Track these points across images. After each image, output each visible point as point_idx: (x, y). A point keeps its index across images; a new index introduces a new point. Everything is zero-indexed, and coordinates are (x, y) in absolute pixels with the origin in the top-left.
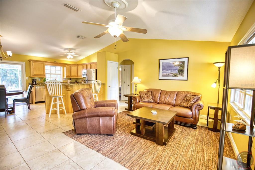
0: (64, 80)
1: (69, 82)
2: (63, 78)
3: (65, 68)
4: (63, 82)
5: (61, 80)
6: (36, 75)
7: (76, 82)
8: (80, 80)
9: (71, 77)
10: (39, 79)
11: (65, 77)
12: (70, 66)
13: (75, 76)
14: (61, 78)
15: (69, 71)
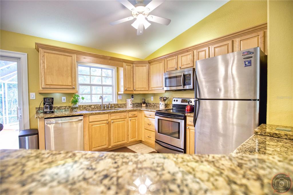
0: (119, 98)
1: (129, 102)
2: (118, 94)
3: (121, 70)
4: (117, 103)
5: (113, 99)
6: (52, 87)
7: (144, 103)
8: (152, 98)
9: (135, 92)
10: (63, 98)
11: (122, 91)
12: (132, 65)
13: (143, 89)
14: (113, 94)
15: (130, 77)
